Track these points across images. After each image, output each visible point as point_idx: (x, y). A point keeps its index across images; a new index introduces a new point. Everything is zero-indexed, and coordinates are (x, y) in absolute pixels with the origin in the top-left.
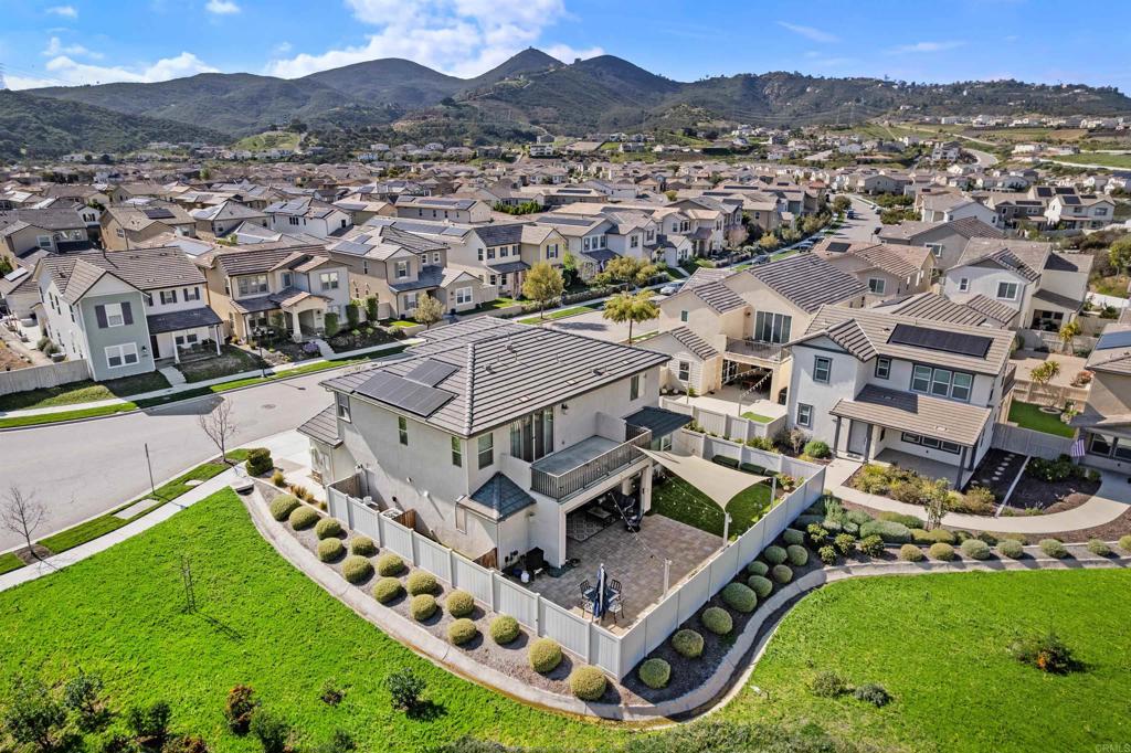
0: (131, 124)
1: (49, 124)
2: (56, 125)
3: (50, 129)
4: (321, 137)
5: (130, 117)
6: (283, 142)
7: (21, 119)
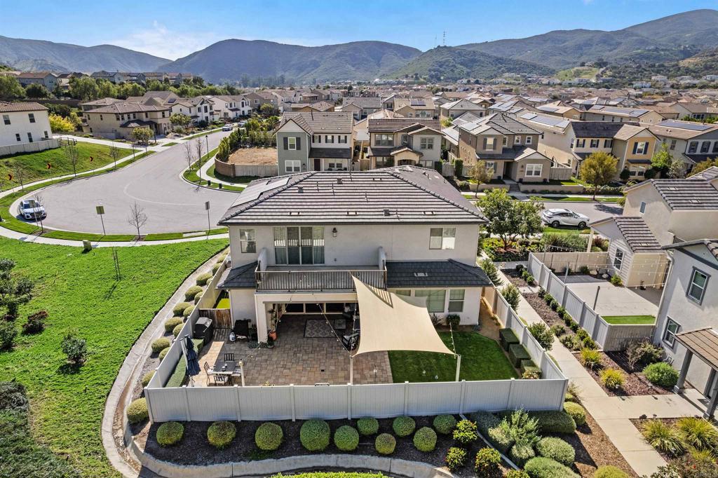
0: (499, 62)
1: (459, 63)
2: (461, 64)
3: (459, 66)
4: (614, 70)
5: (500, 59)
6: (586, 74)
7: (447, 61)
